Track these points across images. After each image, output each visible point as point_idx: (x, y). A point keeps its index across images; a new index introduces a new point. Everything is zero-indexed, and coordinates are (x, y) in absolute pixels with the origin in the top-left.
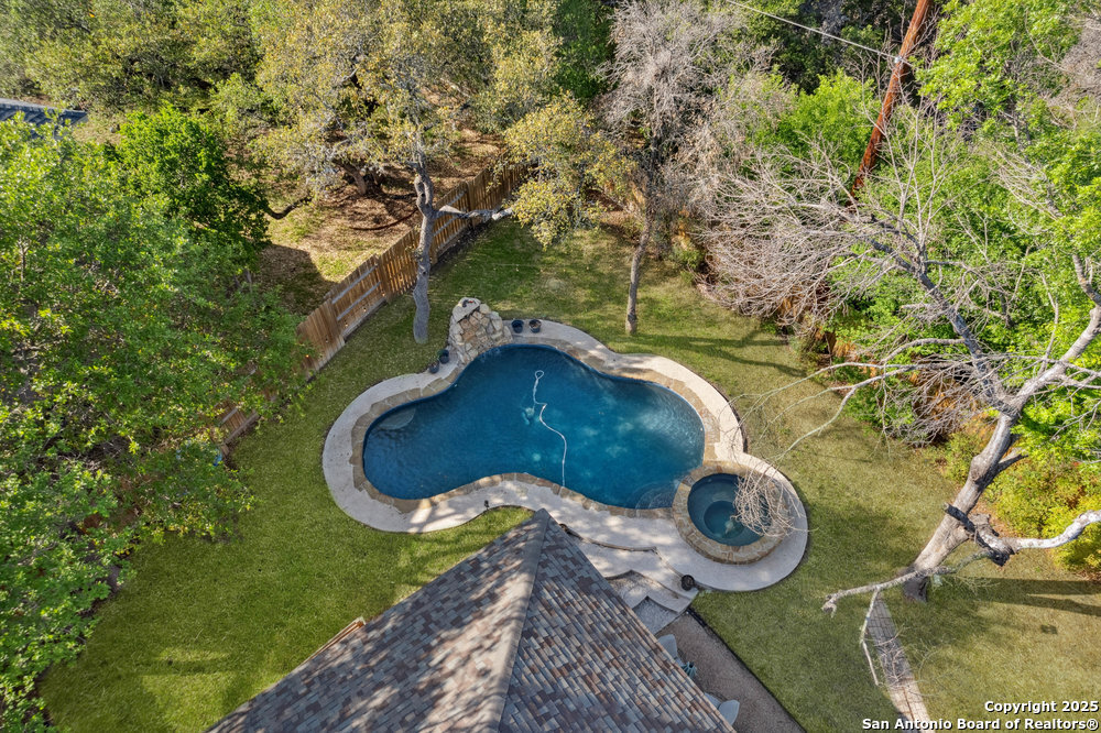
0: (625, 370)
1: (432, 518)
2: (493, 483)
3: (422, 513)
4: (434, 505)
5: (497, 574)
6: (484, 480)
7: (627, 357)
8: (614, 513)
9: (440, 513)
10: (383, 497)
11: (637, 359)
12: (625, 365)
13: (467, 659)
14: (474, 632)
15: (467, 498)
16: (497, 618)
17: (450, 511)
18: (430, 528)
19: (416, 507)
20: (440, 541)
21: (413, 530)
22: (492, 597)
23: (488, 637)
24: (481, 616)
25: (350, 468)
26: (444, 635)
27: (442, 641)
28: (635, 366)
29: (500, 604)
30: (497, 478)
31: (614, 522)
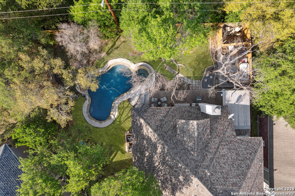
0: (107, 69)
1: (114, 116)
2: (114, 104)
3: (112, 117)
4: (112, 114)
5: (138, 121)
6: (113, 105)
7: (105, 66)
8: (131, 91)
9: (114, 114)
10: (106, 121)
11: (106, 65)
12: (107, 68)
13: (148, 132)
14: (144, 129)
15: (114, 109)
16: (145, 126)
17: (115, 112)
18: (115, 117)
19: (111, 117)
20: (119, 117)
21: (114, 119)
22: (141, 124)
23: (146, 128)
24: (143, 127)
25: (97, 122)
26: (142, 132)
27: (143, 132)
28: (108, 67)
29: (143, 124)
30: (114, 103)
31: (132, 92)
